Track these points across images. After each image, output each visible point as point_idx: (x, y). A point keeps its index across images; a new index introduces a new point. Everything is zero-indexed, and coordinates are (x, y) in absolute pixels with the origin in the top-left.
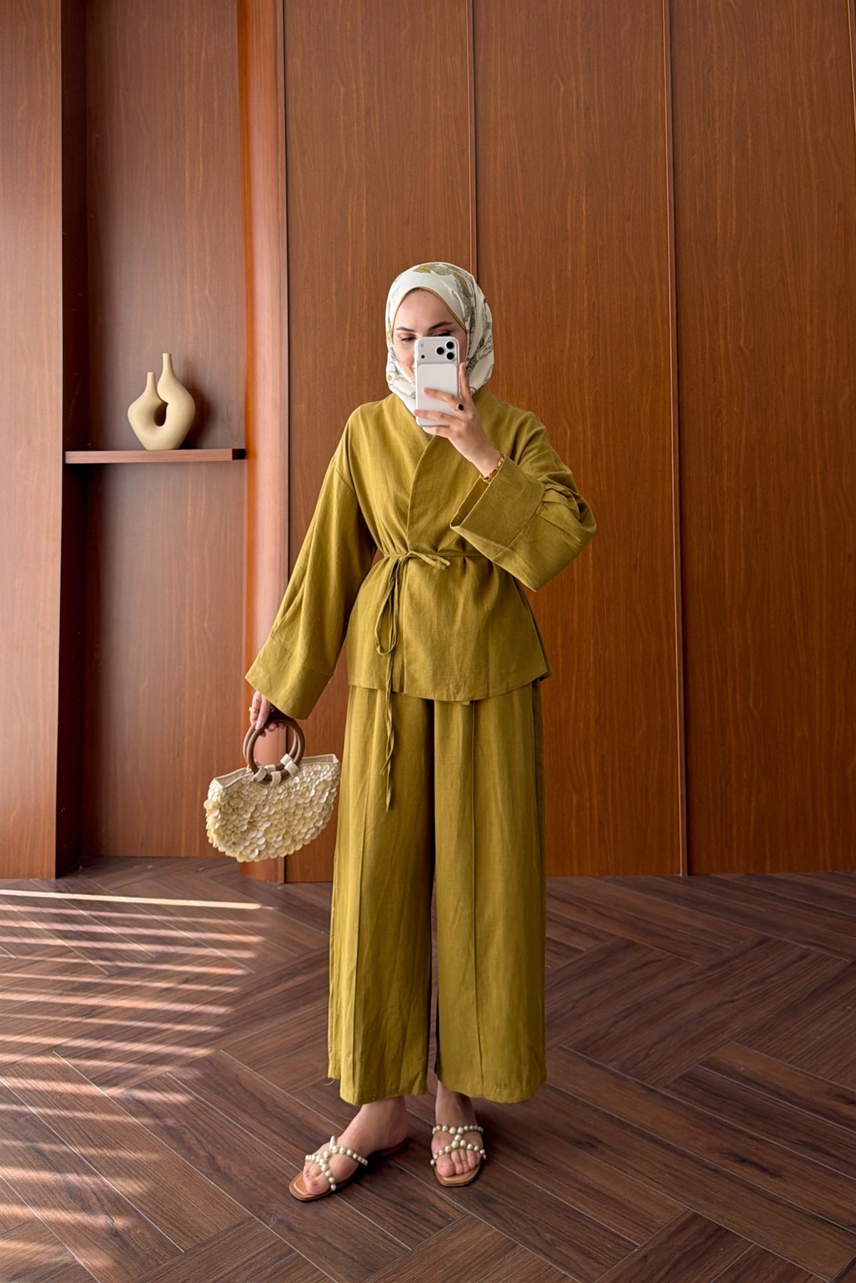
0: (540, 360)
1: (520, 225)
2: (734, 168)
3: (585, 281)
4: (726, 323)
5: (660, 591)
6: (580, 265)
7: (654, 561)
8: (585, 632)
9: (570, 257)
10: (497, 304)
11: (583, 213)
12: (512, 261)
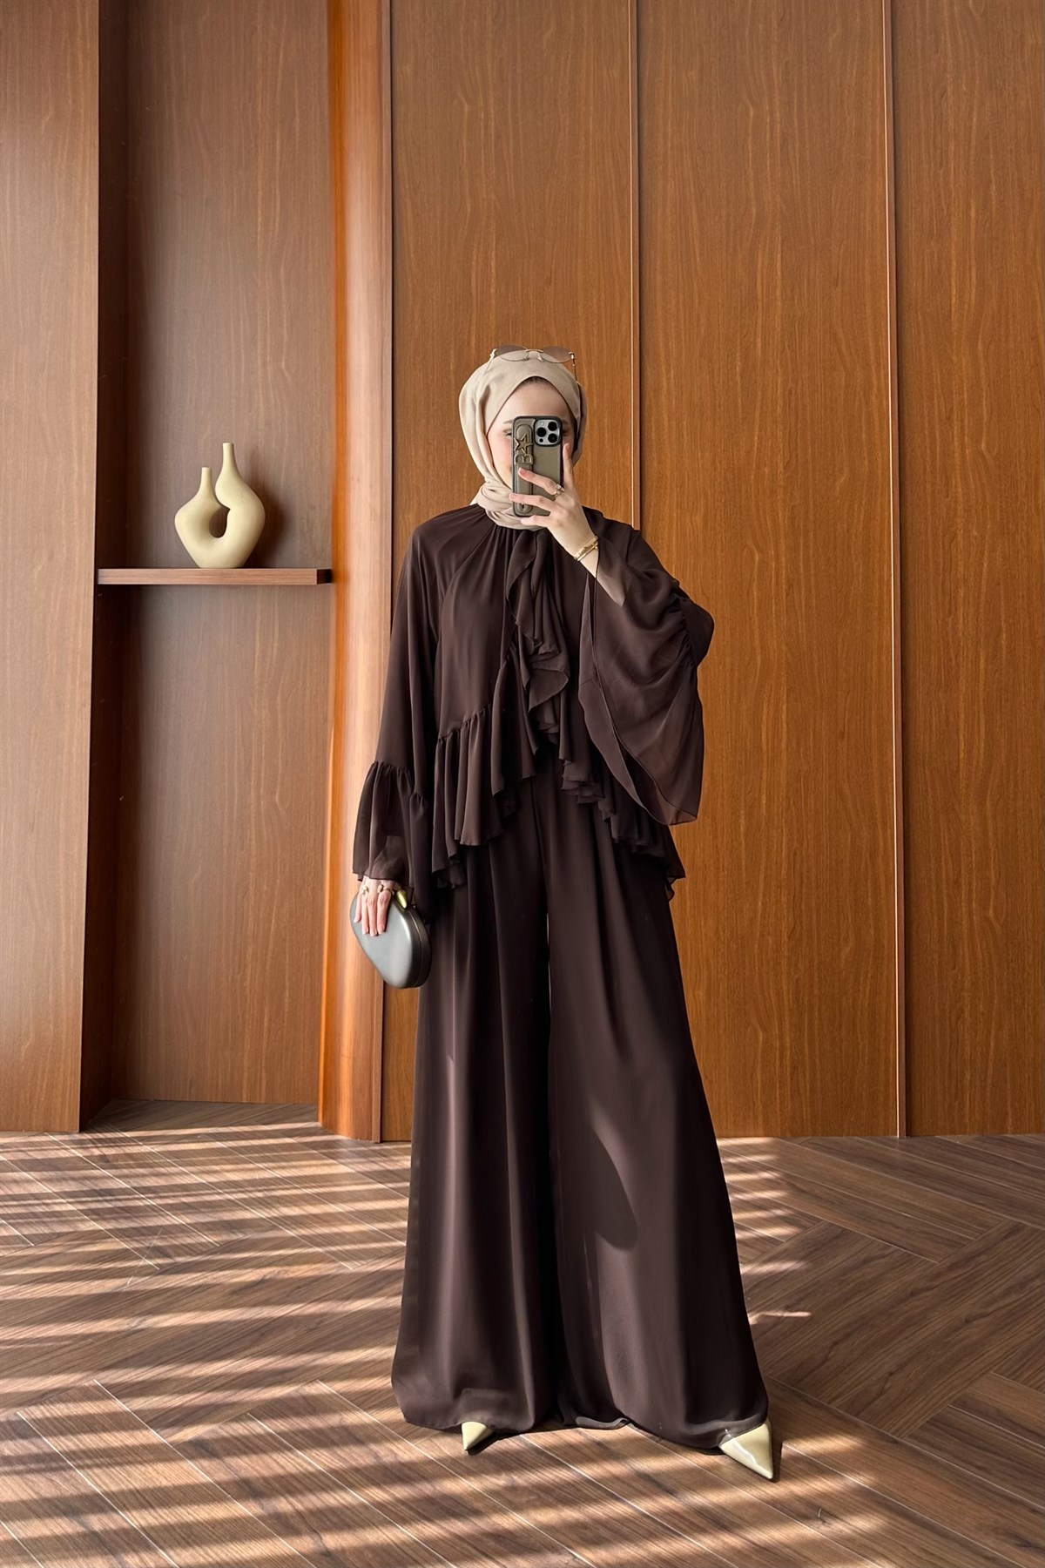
0: (721, 463)
1: (696, 288)
2: (973, 222)
3: (778, 362)
4: (962, 421)
5: (875, 765)
6: (773, 342)
7: (867, 727)
8: (776, 818)
9: (759, 330)
10: (665, 390)
11: (777, 274)
12: (685, 333)
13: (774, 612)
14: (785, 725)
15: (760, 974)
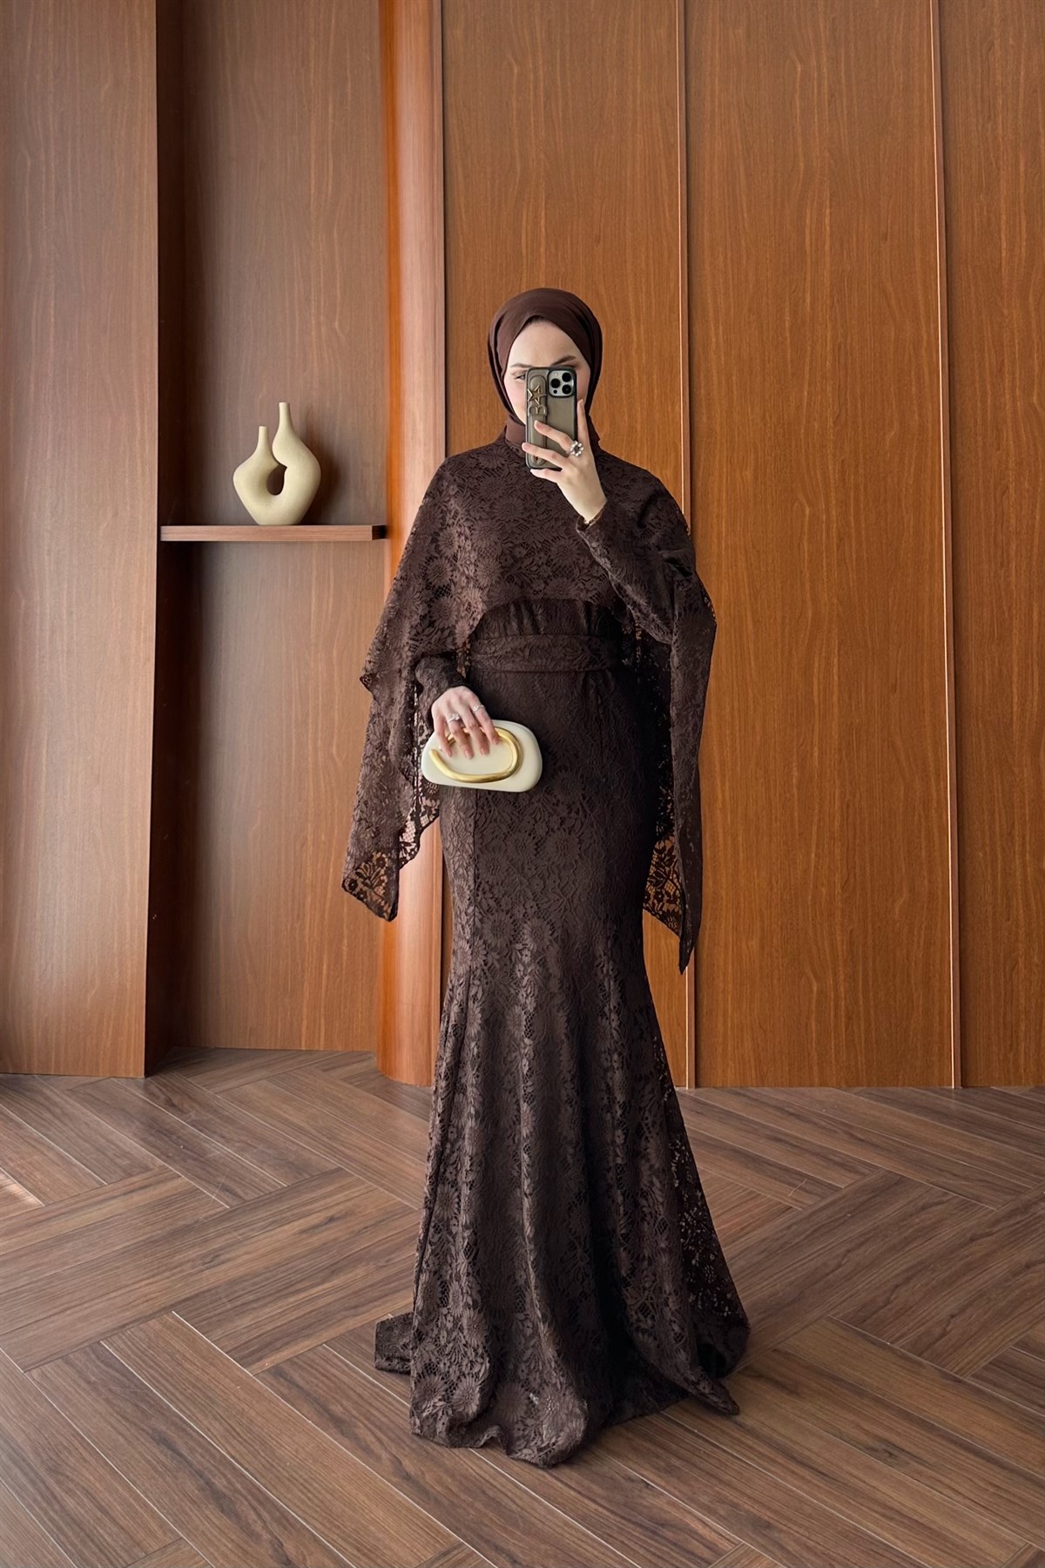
0: (771, 418)
1: (744, 244)
2: (1022, 174)
3: (828, 317)
4: (1014, 373)
5: (927, 719)
6: (823, 297)
7: (919, 680)
8: (828, 770)
9: (808, 285)
10: (713, 346)
11: (825, 229)
12: (733, 290)
13: (824, 564)
14: (836, 678)
15: (814, 926)
